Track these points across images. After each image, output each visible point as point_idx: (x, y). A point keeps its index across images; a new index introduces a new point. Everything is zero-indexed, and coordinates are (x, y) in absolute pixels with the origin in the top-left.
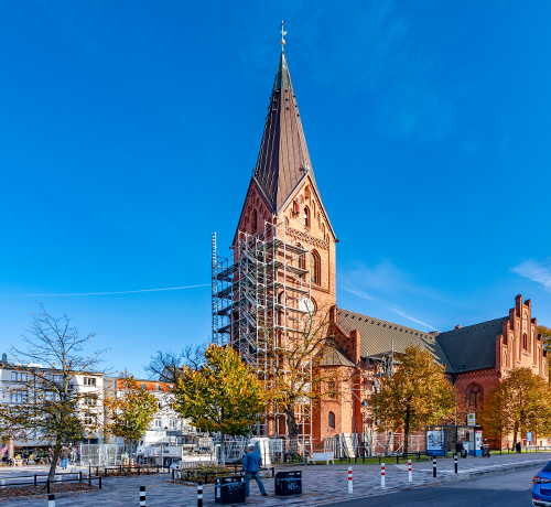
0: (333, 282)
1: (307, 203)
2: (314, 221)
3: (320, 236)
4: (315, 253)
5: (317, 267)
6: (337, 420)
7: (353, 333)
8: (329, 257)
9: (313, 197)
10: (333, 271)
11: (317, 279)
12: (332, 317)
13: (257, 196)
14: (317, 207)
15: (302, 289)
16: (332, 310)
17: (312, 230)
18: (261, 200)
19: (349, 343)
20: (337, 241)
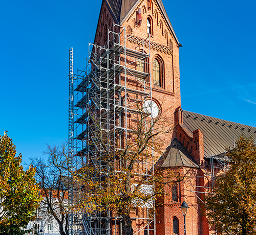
0: (178, 84)
1: (149, 12)
2: (156, 29)
3: (163, 42)
4: (159, 59)
5: (162, 72)
6: (181, 226)
7: (196, 133)
8: (173, 61)
9: (155, 7)
10: (177, 74)
11: (162, 83)
12: (176, 119)
13: (107, 12)
14: (159, 15)
15: (146, 92)
16: (176, 112)
17: (155, 37)
18: (110, 15)
19: (192, 143)
20: (180, 46)
